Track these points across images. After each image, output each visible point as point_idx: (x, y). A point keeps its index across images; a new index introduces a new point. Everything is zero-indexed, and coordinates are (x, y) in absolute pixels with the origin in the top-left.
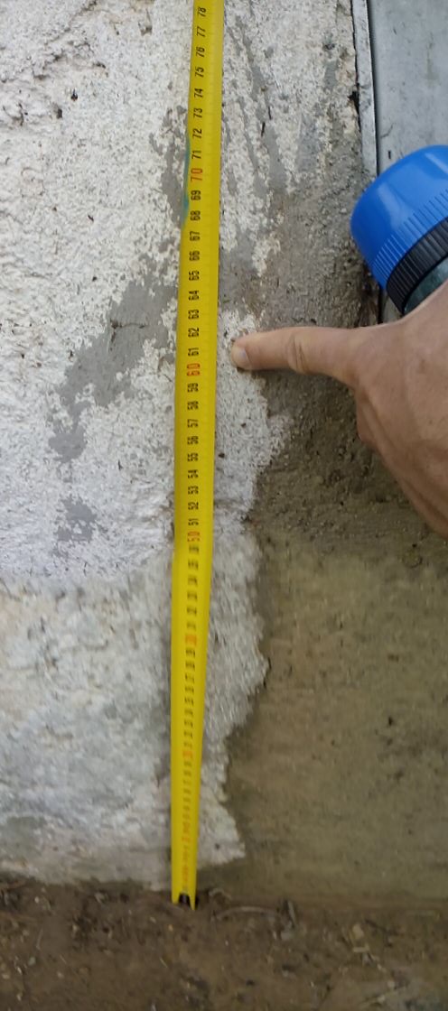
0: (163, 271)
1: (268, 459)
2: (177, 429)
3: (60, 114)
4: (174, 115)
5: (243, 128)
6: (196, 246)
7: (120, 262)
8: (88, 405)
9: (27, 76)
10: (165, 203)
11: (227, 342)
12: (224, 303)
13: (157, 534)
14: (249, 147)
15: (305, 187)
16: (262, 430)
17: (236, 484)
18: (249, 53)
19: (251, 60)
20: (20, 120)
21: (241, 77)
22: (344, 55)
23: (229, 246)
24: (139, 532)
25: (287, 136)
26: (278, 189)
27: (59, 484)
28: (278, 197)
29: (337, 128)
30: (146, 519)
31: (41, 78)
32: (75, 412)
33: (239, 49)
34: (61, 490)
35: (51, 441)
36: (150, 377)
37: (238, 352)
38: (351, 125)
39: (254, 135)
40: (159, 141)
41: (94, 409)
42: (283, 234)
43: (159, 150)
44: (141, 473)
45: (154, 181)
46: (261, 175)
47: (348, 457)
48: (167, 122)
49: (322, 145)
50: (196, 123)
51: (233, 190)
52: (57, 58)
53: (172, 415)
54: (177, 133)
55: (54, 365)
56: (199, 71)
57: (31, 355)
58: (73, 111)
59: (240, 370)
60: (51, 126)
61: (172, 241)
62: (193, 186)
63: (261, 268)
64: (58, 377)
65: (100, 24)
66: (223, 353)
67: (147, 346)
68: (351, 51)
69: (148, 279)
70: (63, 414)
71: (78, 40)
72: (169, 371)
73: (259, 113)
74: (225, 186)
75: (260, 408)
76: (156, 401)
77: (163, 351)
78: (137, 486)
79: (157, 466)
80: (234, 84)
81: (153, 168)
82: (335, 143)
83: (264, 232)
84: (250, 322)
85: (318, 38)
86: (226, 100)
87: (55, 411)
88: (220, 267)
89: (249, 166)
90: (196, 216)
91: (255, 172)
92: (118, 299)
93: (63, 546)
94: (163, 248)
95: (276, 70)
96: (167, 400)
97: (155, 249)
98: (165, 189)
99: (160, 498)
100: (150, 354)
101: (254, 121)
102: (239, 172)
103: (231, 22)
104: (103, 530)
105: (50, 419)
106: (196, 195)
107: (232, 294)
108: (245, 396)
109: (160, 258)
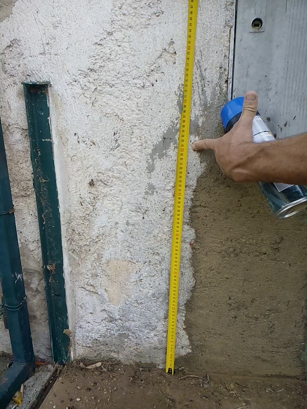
0: (176, 125)
1: (200, 175)
2: (177, 166)
3: (153, 85)
4: (181, 86)
5: (198, 90)
6: (184, 119)
7: (166, 122)
8: (156, 158)
9: (145, 76)
10: (178, 108)
11: (191, 143)
12: (191, 133)
13: (170, 195)
14: (199, 94)
15: (212, 104)
16: (199, 167)
17: (192, 181)
18: (200, 70)
19: (200, 71)
20: (143, 87)
21: (198, 76)
22: (225, 70)
23: (193, 119)
24: (166, 193)
25: (209, 92)
26: (205, 105)
27: (147, 179)
28: (206, 107)
29: (221, 89)
30: (168, 190)
31: (148, 76)
32: (153, 161)
33: (198, 69)
34: (148, 181)
35: (147, 167)
36: (172, 152)
37: (194, 145)
38: (225, 89)
39: (200, 91)
40: (177, 93)
41: (158, 159)
42: (206, 116)
43: (177, 95)
44: (168, 177)
45: (175, 102)
46: (202, 102)
47: (220, 174)
48: (179, 88)
49: (217, 94)
50: (186, 88)
51: (194, 105)
52: (152, 71)
53: (176, 162)
54: (181, 91)
55: (149, 148)
56: (187, 75)
57: (144, 145)
58: (157, 85)
59: (194, 150)
60: (151, 88)
61: (179, 117)
62: (185, 104)
63: (200, 125)
64: (150, 151)
65: (163, 62)
66: (190, 146)
67: (172, 144)
68: (227, 69)
69: (173, 127)
70: (150, 161)
71: (157, 66)
72: (176, 150)
73: (202, 86)
74: (192, 104)
75: (198, 161)
76: (173, 158)
77: (175, 145)
78: (166, 180)
79: (172, 175)
80: (196, 78)
81: (175, 99)
82: (220, 94)
83: (202, 116)
84: (197, 138)
85: (218, 65)
86: (194, 82)
87: (148, 160)
88: (190, 124)
89: (199, 99)
90: (185, 111)
91: (200, 101)
92: (165, 132)
93: (146, 196)
94: (177, 120)
95: (207, 74)
96: (175, 158)
97: (175, 120)
98: (178, 105)
99: (172, 184)
100: (172, 146)
101: (200, 88)
102: (196, 101)
103: (196, 61)
104: (157, 192)
105: (147, 162)
106: (185, 106)
107: (193, 131)
108: (194, 157)
109: (176, 122)
